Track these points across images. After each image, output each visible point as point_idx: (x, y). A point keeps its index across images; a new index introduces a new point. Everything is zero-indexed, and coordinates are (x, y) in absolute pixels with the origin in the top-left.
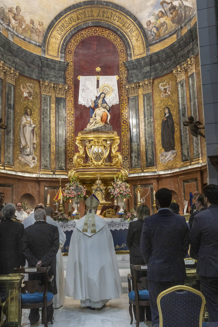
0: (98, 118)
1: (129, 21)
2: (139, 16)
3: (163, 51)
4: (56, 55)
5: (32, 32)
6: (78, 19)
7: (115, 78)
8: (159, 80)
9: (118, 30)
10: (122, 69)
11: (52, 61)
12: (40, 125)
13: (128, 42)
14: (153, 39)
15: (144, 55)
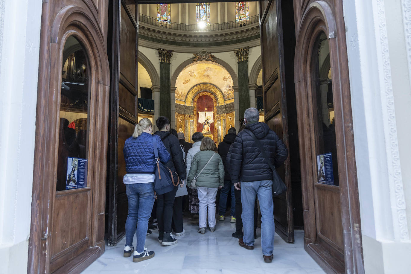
0: (206, 129)
1: (218, 90)
2: (221, 89)
3: (230, 104)
4: (190, 103)
5: (181, 96)
6: (198, 89)
7: (212, 112)
8: (228, 114)
9: (213, 93)
10: (215, 108)
11: (189, 106)
12: (185, 131)
13: (217, 98)
14: (226, 98)
15: (223, 104)
